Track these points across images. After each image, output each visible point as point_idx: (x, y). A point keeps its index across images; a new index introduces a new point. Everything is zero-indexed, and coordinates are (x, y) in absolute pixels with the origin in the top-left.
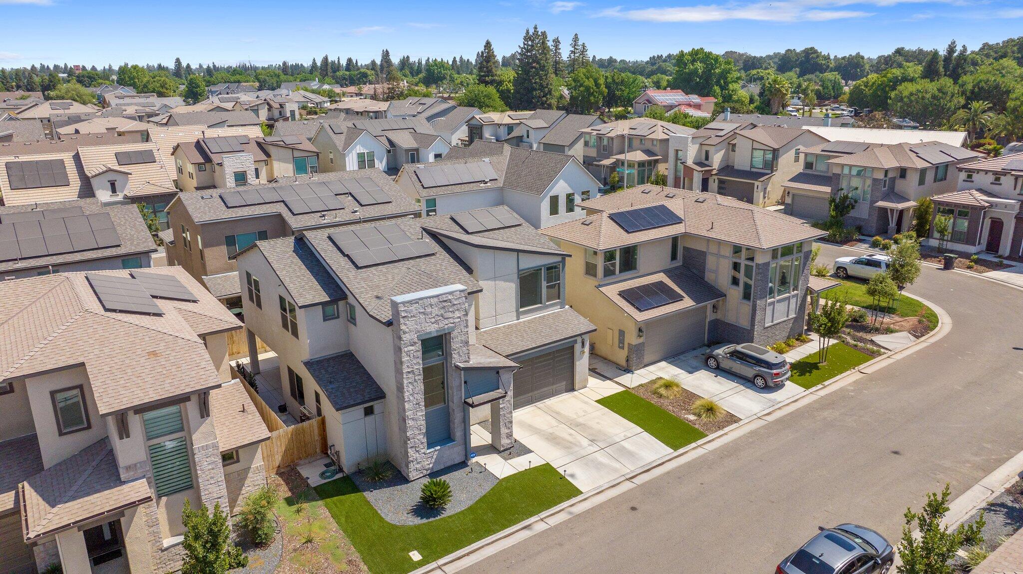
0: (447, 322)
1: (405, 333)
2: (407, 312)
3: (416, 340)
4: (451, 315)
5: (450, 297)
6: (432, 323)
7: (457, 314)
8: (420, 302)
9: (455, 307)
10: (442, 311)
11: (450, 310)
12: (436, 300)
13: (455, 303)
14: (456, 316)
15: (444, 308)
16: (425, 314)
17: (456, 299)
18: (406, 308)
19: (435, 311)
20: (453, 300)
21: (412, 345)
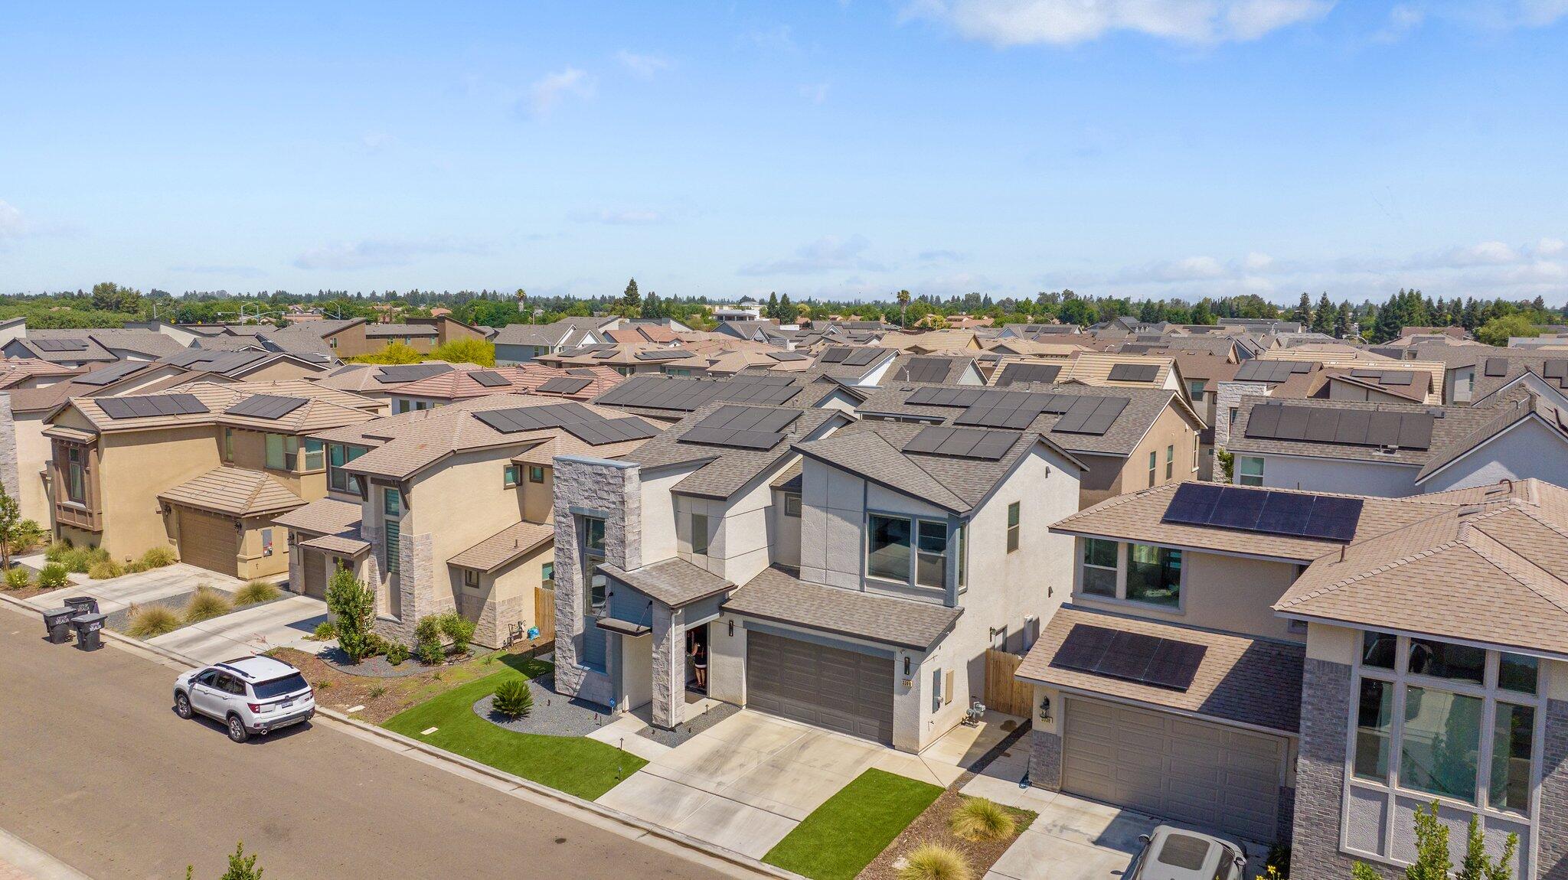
0: (601, 504)
1: (558, 498)
2: (560, 473)
3: (568, 512)
4: (605, 496)
5: (605, 471)
6: (585, 498)
7: (613, 498)
8: (574, 465)
9: (611, 488)
10: (596, 487)
11: (605, 489)
12: (588, 469)
13: (611, 481)
14: (611, 500)
15: (598, 482)
16: (578, 483)
17: (612, 477)
18: (560, 468)
19: (589, 483)
20: (609, 477)
21: (563, 516)
